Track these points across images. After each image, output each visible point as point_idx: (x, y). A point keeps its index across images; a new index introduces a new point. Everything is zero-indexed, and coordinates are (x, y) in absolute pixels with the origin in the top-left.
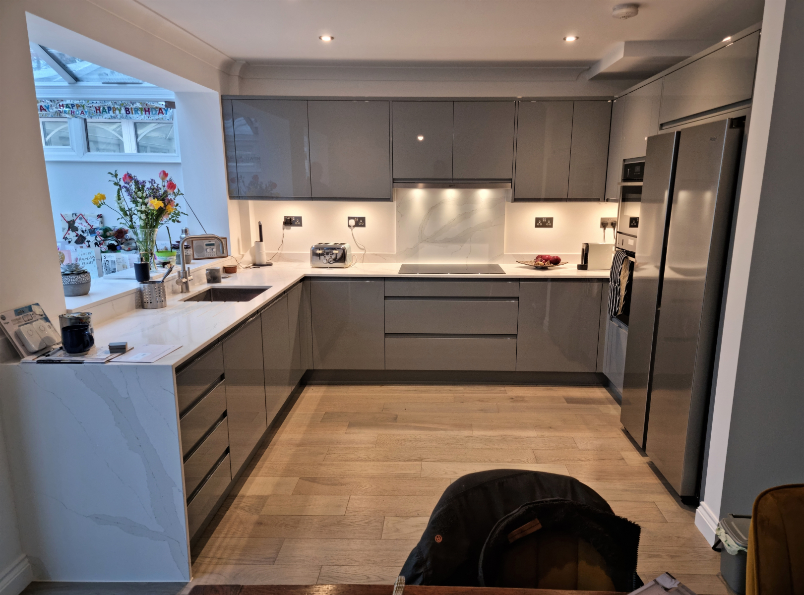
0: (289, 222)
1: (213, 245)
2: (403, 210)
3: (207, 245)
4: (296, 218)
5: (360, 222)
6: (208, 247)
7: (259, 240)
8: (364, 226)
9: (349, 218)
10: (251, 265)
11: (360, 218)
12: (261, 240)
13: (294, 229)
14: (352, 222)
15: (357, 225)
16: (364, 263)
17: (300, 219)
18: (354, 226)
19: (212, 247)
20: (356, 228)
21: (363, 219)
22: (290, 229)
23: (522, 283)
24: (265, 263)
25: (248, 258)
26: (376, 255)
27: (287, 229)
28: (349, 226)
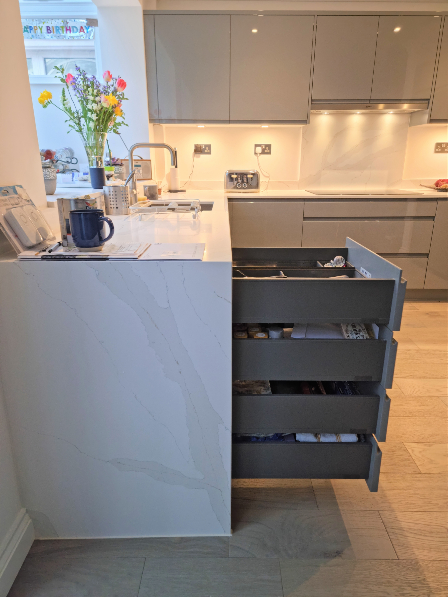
0: (199, 150)
1: (140, 166)
2: (308, 138)
4: (206, 146)
5: (266, 149)
6: (136, 168)
8: (270, 153)
9: (256, 146)
10: (168, 190)
11: (267, 146)
12: (176, 166)
13: (202, 156)
14: (259, 150)
15: (263, 152)
16: (268, 190)
17: (209, 147)
18: (260, 154)
20: (262, 156)
22: (199, 157)
23: (440, 203)
28: (256, 154)
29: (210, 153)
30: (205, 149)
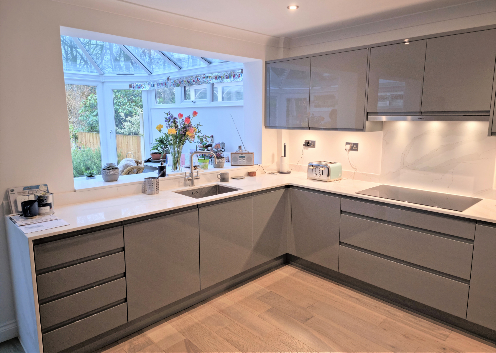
0: (307, 144)
1: (244, 157)
2: (389, 139)
3: (240, 157)
4: (312, 141)
5: (354, 147)
6: (241, 158)
7: (283, 156)
8: (357, 150)
9: (347, 143)
10: (276, 172)
11: (354, 144)
12: (285, 156)
13: (310, 149)
14: (348, 147)
15: (352, 149)
16: (354, 180)
17: (314, 142)
18: (349, 150)
19: (243, 158)
20: (351, 152)
21: (356, 145)
22: (308, 149)
23: (478, 225)
24: (285, 171)
25: (274, 167)
26: (364, 174)
27: (306, 149)
28: (346, 150)
29: (314, 147)
30: (311, 144)
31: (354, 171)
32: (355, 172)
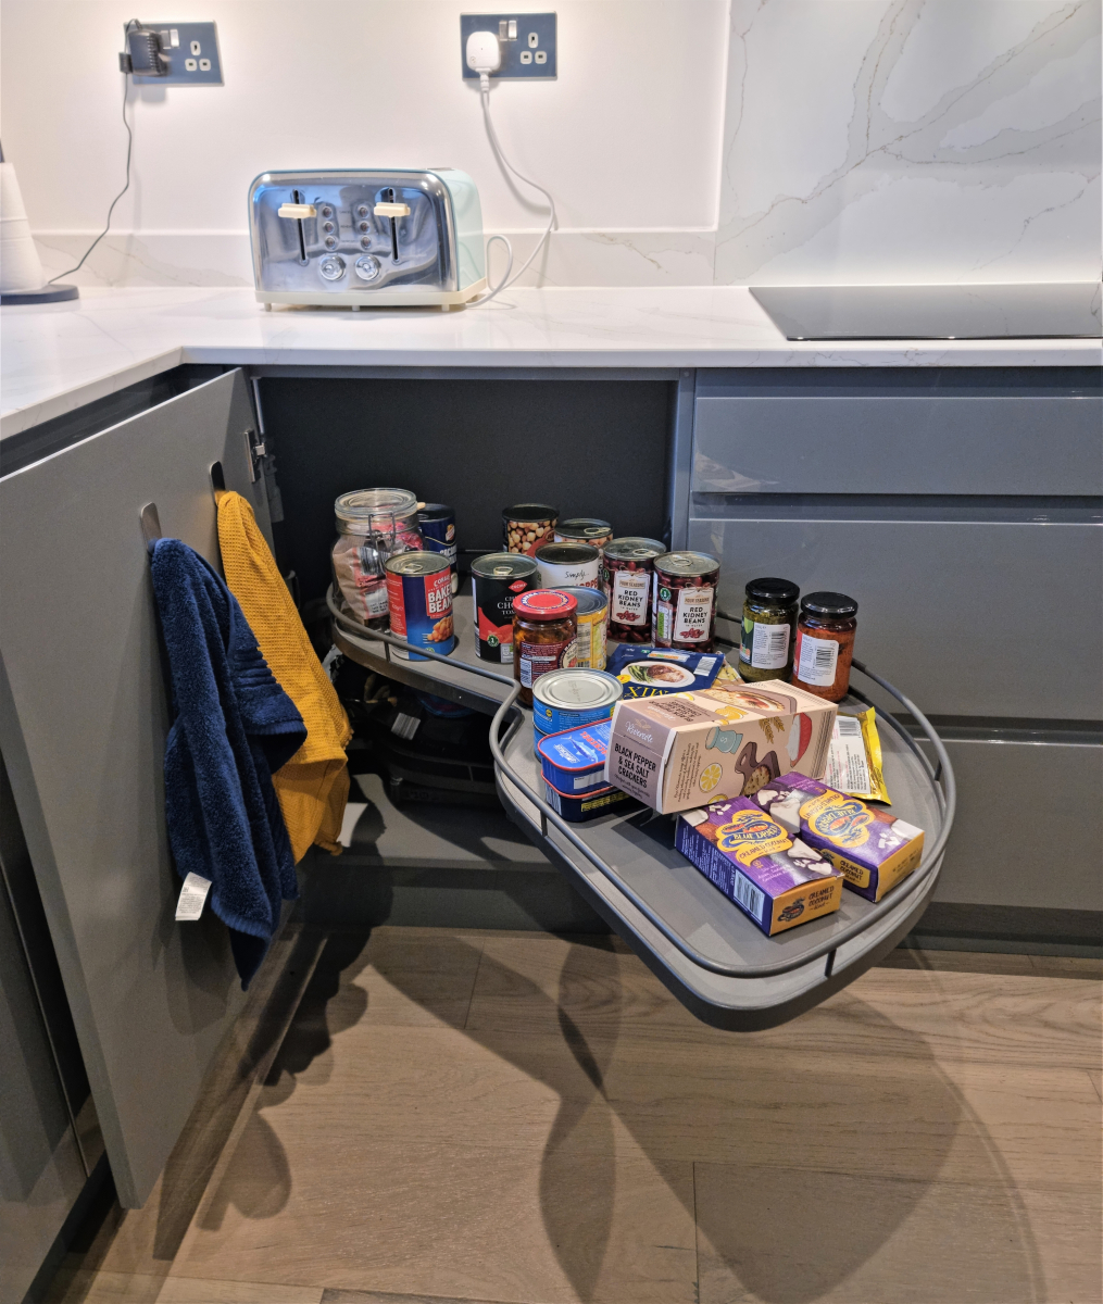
0: (150, 57)
4: (188, 32)
5: (529, 47)
8: (548, 70)
9: (470, 24)
11: (528, 23)
13: (179, 96)
14: (486, 48)
15: (510, 67)
17: (204, 35)
18: (495, 76)
20: (510, 88)
21: (543, 26)
22: (160, 98)
26: (611, 239)
27: (148, 99)
28: (470, 74)
29: (214, 77)
30: (184, 50)
31: (544, 230)
32: (549, 233)
